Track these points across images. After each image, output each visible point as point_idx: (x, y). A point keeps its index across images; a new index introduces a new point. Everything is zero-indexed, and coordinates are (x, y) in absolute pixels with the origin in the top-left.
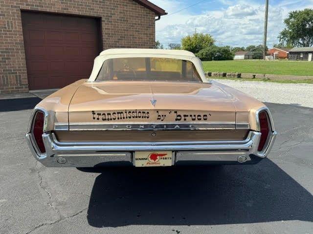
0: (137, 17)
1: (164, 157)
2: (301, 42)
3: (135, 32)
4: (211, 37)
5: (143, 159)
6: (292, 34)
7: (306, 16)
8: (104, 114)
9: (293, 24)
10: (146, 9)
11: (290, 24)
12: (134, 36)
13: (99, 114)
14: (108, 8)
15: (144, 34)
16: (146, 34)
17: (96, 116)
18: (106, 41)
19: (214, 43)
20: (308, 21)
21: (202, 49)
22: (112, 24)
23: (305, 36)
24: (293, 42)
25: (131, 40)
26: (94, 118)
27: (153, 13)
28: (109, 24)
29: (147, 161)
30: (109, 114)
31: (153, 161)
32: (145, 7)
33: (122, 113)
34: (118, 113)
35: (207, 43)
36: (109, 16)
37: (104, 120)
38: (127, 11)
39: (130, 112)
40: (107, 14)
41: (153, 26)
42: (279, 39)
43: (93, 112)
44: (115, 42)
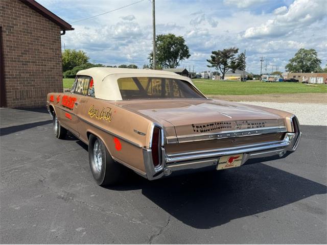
0: (42, 30)
1: (237, 159)
2: (168, 63)
3: (39, 47)
4: (84, 54)
5: (223, 163)
6: (160, 56)
7: (170, 40)
8: (201, 127)
9: (161, 47)
10: (51, 22)
11: (158, 46)
12: (39, 50)
13: (197, 127)
14: (9, 18)
15: (50, 49)
16: (52, 49)
17: (195, 128)
18: (7, 55)
19: (88, 60)
20: (172, 45)
21: (75, 66)
22: (14, 36)
23: (171, 58)
24: (161, 64)
25: (35, 55)
26: (195, 131)
27: (59, 27)
28: (11, 36)
29: (225, 164)
30: (204, 126)
31: (229, 164)
32: (50, 20)
33: (213, 124)
34: (210, 125)
35: (80, 60)
36: (10, 27)
37: (202, 131)
38: (31, 22)
39: (218, 124)
40: (9, 23)
41: (59, 40)
42: (149, 60)
43: (193, 126)
44: (18, 56)
